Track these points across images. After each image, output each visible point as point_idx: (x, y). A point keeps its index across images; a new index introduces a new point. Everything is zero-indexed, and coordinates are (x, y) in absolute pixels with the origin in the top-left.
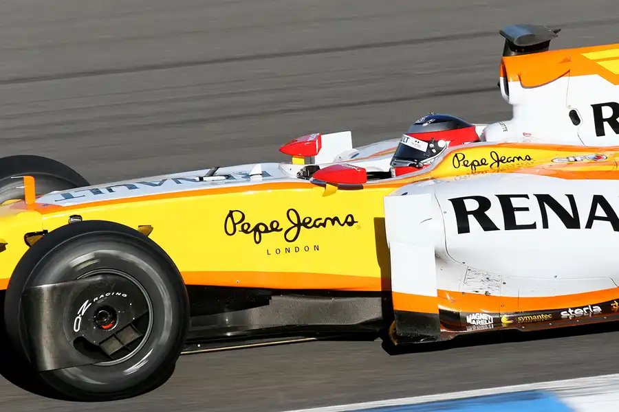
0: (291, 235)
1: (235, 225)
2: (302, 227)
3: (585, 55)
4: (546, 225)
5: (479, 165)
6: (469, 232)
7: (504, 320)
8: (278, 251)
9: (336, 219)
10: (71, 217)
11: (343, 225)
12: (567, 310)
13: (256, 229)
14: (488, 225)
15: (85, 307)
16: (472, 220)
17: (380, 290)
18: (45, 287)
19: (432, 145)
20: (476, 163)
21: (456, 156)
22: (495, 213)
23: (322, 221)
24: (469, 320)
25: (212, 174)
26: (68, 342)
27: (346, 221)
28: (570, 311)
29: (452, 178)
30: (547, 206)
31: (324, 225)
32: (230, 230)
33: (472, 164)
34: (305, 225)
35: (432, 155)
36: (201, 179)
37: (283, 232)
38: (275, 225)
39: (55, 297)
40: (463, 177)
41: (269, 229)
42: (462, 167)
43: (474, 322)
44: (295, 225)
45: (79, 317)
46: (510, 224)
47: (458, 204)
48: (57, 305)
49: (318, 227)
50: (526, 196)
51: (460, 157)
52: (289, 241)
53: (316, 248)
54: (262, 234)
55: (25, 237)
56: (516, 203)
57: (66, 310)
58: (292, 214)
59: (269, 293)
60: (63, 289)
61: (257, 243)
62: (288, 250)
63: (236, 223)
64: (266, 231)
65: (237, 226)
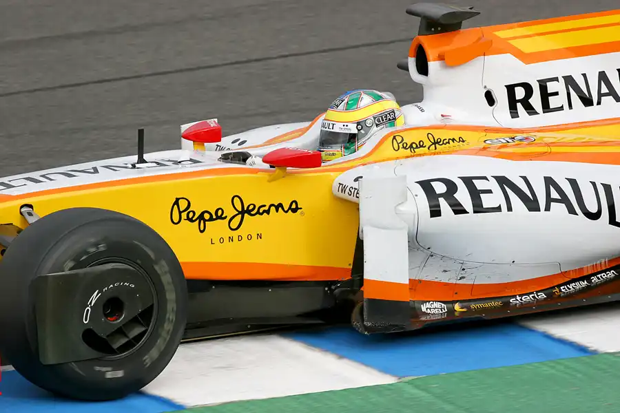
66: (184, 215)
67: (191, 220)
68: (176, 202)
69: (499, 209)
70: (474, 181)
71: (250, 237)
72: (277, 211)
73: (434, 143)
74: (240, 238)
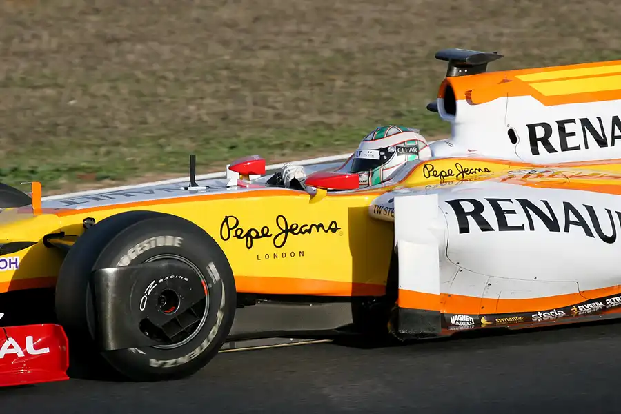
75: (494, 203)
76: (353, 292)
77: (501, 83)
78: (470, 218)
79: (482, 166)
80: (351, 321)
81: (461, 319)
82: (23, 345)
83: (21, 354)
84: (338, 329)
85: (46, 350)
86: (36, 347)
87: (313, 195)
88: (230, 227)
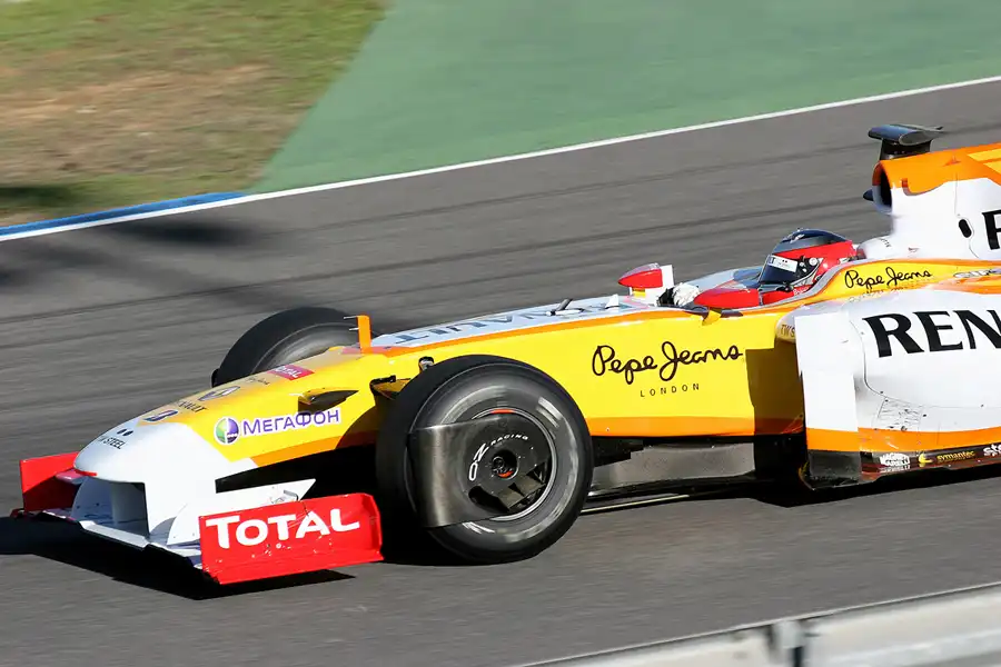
0: (667, 373)
1: (604, 363)
2: (680, 364)
3: (971, 155)
4: (973, 346)
5: (874, 283)
6: (890, 355)
7: (922, 459)
8: (652, 392)
9: (718, 351)
10: (421, 360)
11: (725, 359)
12: (990, 446)
13: (628, 367)
14: (911, 347)
15: (481, 452)
16: (893, 341)
17: (753, 434)
18: (437, 428)
19: (802, 264)
20: (871, 282)
21: (848, 273)
22: (917, 332)
23: (702, 355)
24: (883, 461)
25: (564, 309)
26: (463, 493)
27: (729, 354)
28: (994, 447)
29: (846, 300)
30: (970, 324)
31: (704, 359)
32: (599, 369)
33: (867, 283)
34: (682, 360)
35: (804, 275)
36: (553, 313)
37: (658, 369)
38: (649, 361)
39: (449, 440)
40: (857, 297)
41: (643, 366)
42: (857, 287)
43: (888, 464)
44: (672, 361)
45: (475, 464)
46: (935, 345)
47: (875, 323)
48: (451, 450)
49: (697, 362)
50: (946, 313)
51: (853, 275)
52: (664, 379)
53: (696, 387)
54: (635, 373)
55: (371, 386)
56: (937, 320)
57: (461, 454)
58: (667, 347)
59: (641, 442)
60: (457, 431)
61: (630, 383)
62: (663, 391)
63: (605, 360)
64: (639, 369)
65: (606, 364)
66: (608, 365)
67: (616, 370)
68: (599, 351)
69: (960, 346)
70: (931, 316)
71: (685, 388)
72: (715, 358)
73: (895, 279)
74: (674, 390)
75: (924, 317)
76: (756, 430)
77: (947, 164)
78: (892, 338)
79: (921, 269)
80: (754, 468)
81: (894, 458)
82: (327, 520)
83: (325, 531)
84: (746, 474)
85: (356, 525)
86: (344, 522)
87: (705, 315)
88: (605, 359)
